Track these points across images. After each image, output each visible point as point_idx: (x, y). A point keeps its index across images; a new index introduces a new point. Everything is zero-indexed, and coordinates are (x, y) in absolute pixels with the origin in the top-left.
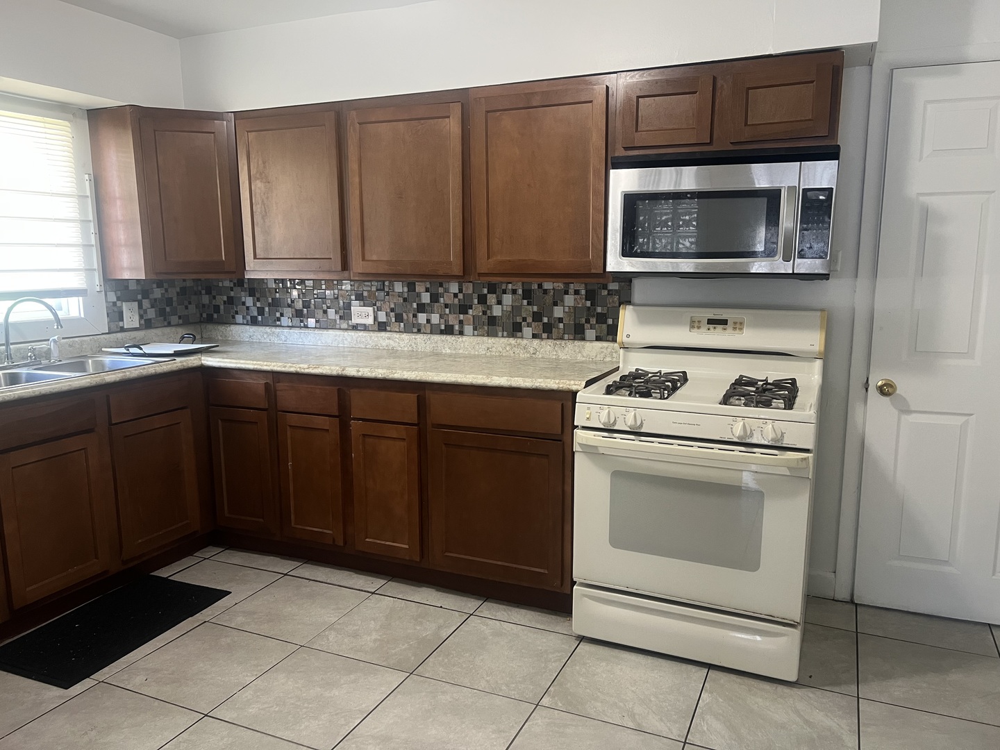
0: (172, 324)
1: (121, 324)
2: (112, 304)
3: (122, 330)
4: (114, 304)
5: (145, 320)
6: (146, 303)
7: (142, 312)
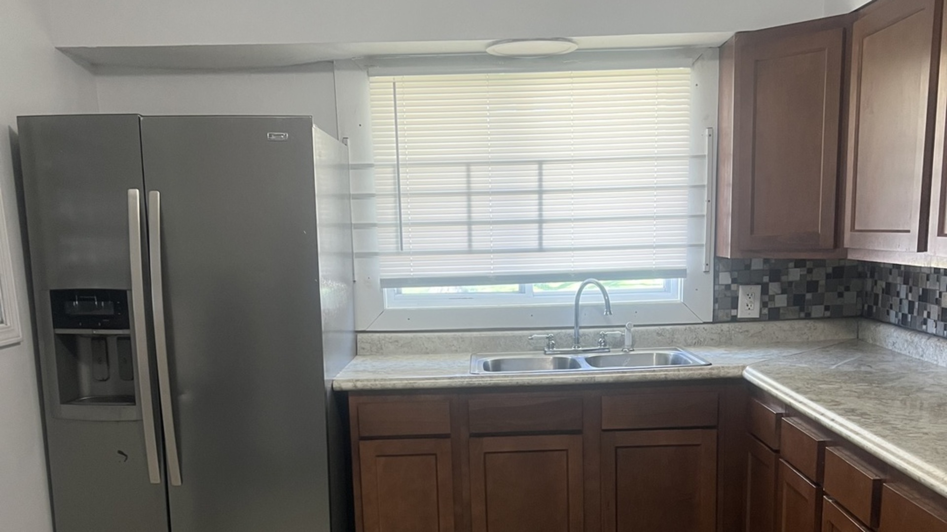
0: (813, 315)
1: (734, 312)
2: (723, 287)
3: (734, 319)
4: (728, 287)
5: (770, 309)
6: (774, 288)
7: (766, 299)
